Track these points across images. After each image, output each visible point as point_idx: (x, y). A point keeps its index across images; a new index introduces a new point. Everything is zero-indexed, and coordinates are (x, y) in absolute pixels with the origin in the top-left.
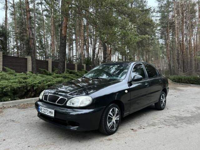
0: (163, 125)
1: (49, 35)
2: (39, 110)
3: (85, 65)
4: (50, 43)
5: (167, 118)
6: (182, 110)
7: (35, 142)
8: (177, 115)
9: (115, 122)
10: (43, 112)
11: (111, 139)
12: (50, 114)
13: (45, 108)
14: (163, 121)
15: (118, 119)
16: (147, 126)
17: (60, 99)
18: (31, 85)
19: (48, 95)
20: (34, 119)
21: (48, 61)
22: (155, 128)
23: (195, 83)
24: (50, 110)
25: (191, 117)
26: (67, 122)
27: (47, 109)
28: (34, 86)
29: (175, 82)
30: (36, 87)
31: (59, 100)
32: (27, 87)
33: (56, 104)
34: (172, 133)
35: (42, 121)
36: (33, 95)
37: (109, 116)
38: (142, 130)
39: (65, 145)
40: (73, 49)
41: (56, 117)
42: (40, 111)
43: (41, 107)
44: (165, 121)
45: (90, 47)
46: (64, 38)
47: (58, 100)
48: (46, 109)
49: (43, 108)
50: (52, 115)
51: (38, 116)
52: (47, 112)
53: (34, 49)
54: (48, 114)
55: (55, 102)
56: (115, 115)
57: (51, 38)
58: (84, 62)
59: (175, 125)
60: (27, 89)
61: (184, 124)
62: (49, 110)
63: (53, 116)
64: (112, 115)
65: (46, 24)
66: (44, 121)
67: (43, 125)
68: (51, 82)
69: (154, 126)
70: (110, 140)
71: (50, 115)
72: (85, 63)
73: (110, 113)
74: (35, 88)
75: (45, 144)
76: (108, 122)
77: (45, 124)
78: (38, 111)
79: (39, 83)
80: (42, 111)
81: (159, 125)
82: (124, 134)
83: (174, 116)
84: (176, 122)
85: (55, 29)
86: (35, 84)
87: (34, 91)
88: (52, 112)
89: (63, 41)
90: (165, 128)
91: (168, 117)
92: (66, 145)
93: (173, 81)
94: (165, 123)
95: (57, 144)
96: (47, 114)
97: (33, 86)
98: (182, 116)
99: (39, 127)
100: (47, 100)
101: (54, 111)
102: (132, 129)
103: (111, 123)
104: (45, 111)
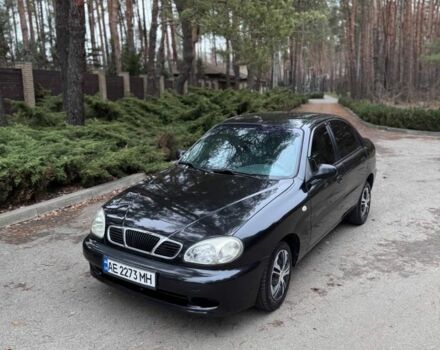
0: (376, 271)
2: (106, 268)
3: (126, 76)
5: (380, 250)
6: (405, 221)
8: (398, 238)
9: (283, 281)
10: (119, 275)
11: (282, 323)
12: (143, 280)
13: (124, 266)
14: (373, 258)
15: (288, 273)
16: (344, 278)
17: (163, 244)
18: (23, 172)
22: (361, 280)
24: (143, 272)
25: (429, 242)
27: (133, 269)
28: (31, 173)
29: (368, 121)
30: (37, 177)
31: (160, 246)
32: (13, 179)
33: (153, 254)
34: (400, 293)
36: (28, 197)
37: (273, 273)
38: (337, 288)
41: (161, 288)
42: (110, 271)
43: (112, 262)
44: (379, 260)
47: (157, 246)
48: (128, 267)
49: (119, 265)
50: (148, 284)
52: (133, 275)
54: (138, 281)
55: (150, 250)
56: (284, 267)
59: (399, 269)
60: (12, 183)
61: (419, 264)
62: (138, 271)
63: (153, 285)
64: (278, 268)
68: (72, 158)
69: (358, 274)
70: (279, 323)
71: (142, 282)
73: (276, 266)
76: (272, 287)
79: (41, 165)
80: (116, 271)
81: (367, 272)
82: (302, 305)
83: (394, 242)
84: (400, 258)
86: (33, 167)
87: (31, 187)
88: (149, 277)
90: (382, 278)
91: (381, 245)
93: (362, 117)
94: (379, 264)
96: (132, 279)
97: (28, 175)
98: (409, 240)
100: (123, 243)
101: (153, 275)
102: (316, 290)
103: (278, 286)
104: (125, 271)
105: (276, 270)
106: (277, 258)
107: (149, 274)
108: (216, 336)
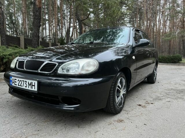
1: (19, 14)
2: (11, 83)
4: (21, 22)
7: (6, 131)
8: (173, 88)
9: (122, 96)
10: (17, 86)
11: (123, 120)
12: (30, 87)
13: (20, 79)
14: (165, 94)
15: (125, 93)
16: (153, 101)
19: (24, 61)
20: (3, 96)
21: (20, 38)
23: (163, 61)
24: (30, 81)
26: (60, 98)
27: (25, 80)
28: (4, 58)
30: (7, 60)
31: (44, 66)
33: (39, 71)
35: (16, 99)
37: (117, 88)
39: (57, 134)
40: (46, 29)
41: (40, 92)
42: (13, 85)
43: (14, 78)
44: (168, 95)
45: (63, 28)
46: (39, 10)
48: (22, 80)
49: (17, 79)
50: (33, 89)
51: (10, 92)
52: (25, 85)
53: (2, 20)
54: (27, 88)
55: (37, 70)
56: (123, 88)
57: (22, 17)
58: (58, 41)
62: (27, 81)
63: (36, 90)
64: (120, 86)
65: (16, 2)
66: (18, 99)
67: (17, 104)
70: (121, 121)
71: (30, 89)
72: (60, 42)
73: (119, 84)
74: (5, 61)
75: (24, 134)
76: (116, 97)
77: (21, 103)
78: (9, 85)
79: (9, 55)
80: (16, 83)
81: (165, 99)
82: (134, 112)
84: (179, 94)
85: (27, 7)
86: (5, 55)
87: (3, 64)
88: (33, 84)
89: (38, 13)
91: (167, 90)
92: (59, 134)
95: (45, 134)
96: (24, 87)
99: (11, 108)
100: (24, 69)
101: (36, 82)
102: (140, 105)
103: (120, 98)
104: (20, 83)
105: (119, 87)
106: (119, 81)
107: (33, 82)
108: (79, 127)
